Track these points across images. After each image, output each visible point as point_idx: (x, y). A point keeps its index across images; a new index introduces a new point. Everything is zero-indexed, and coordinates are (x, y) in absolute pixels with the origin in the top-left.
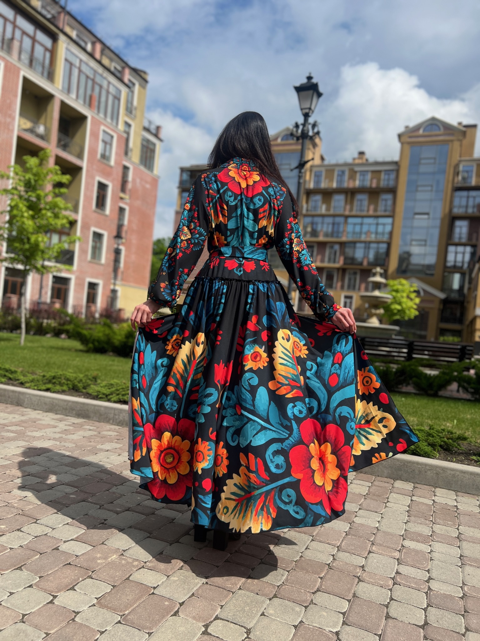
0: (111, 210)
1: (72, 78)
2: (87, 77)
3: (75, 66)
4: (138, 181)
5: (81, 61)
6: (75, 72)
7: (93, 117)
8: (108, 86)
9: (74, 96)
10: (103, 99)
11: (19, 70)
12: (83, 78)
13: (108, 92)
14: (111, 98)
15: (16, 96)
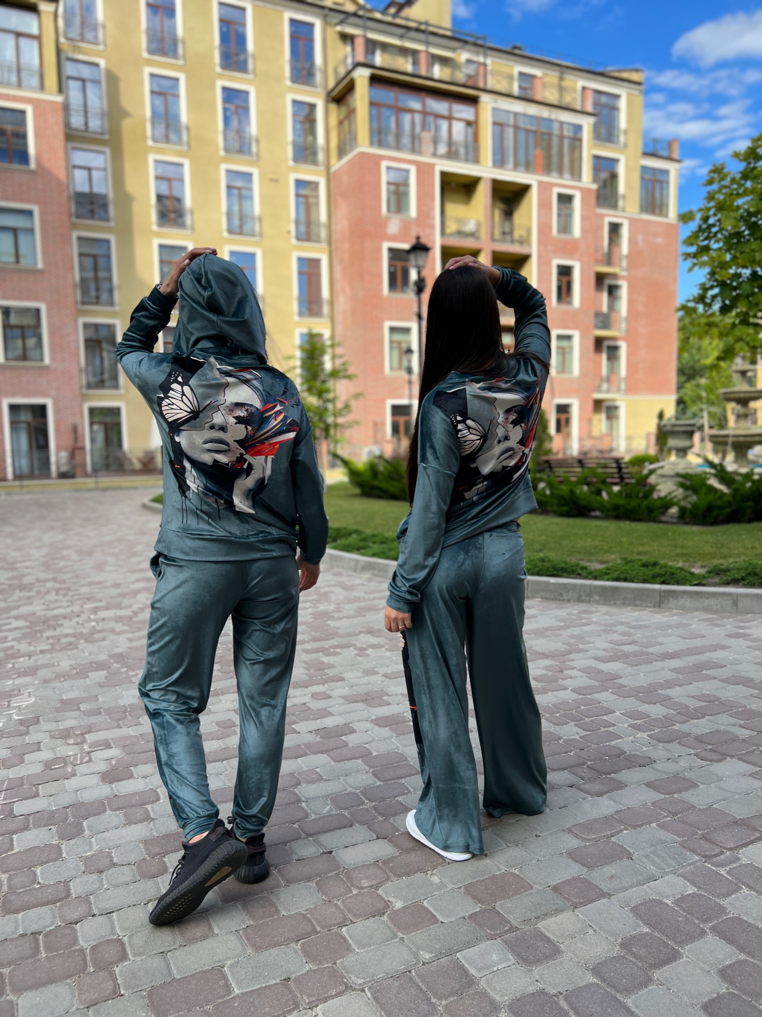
0: (583, 299)
1: (506, 142)
2: (527, 131)
3: (508, 125)
4: (640, 238)
5: (516, 114)
6: (510, 133)
7: (540, 183)
8: (561, 129)
9: (510, 165)
10: (555, 150)
11: (432, 166)
12: (522, 136)
13: (562, 137)
14: (566, 143)
15: (433, 199)
